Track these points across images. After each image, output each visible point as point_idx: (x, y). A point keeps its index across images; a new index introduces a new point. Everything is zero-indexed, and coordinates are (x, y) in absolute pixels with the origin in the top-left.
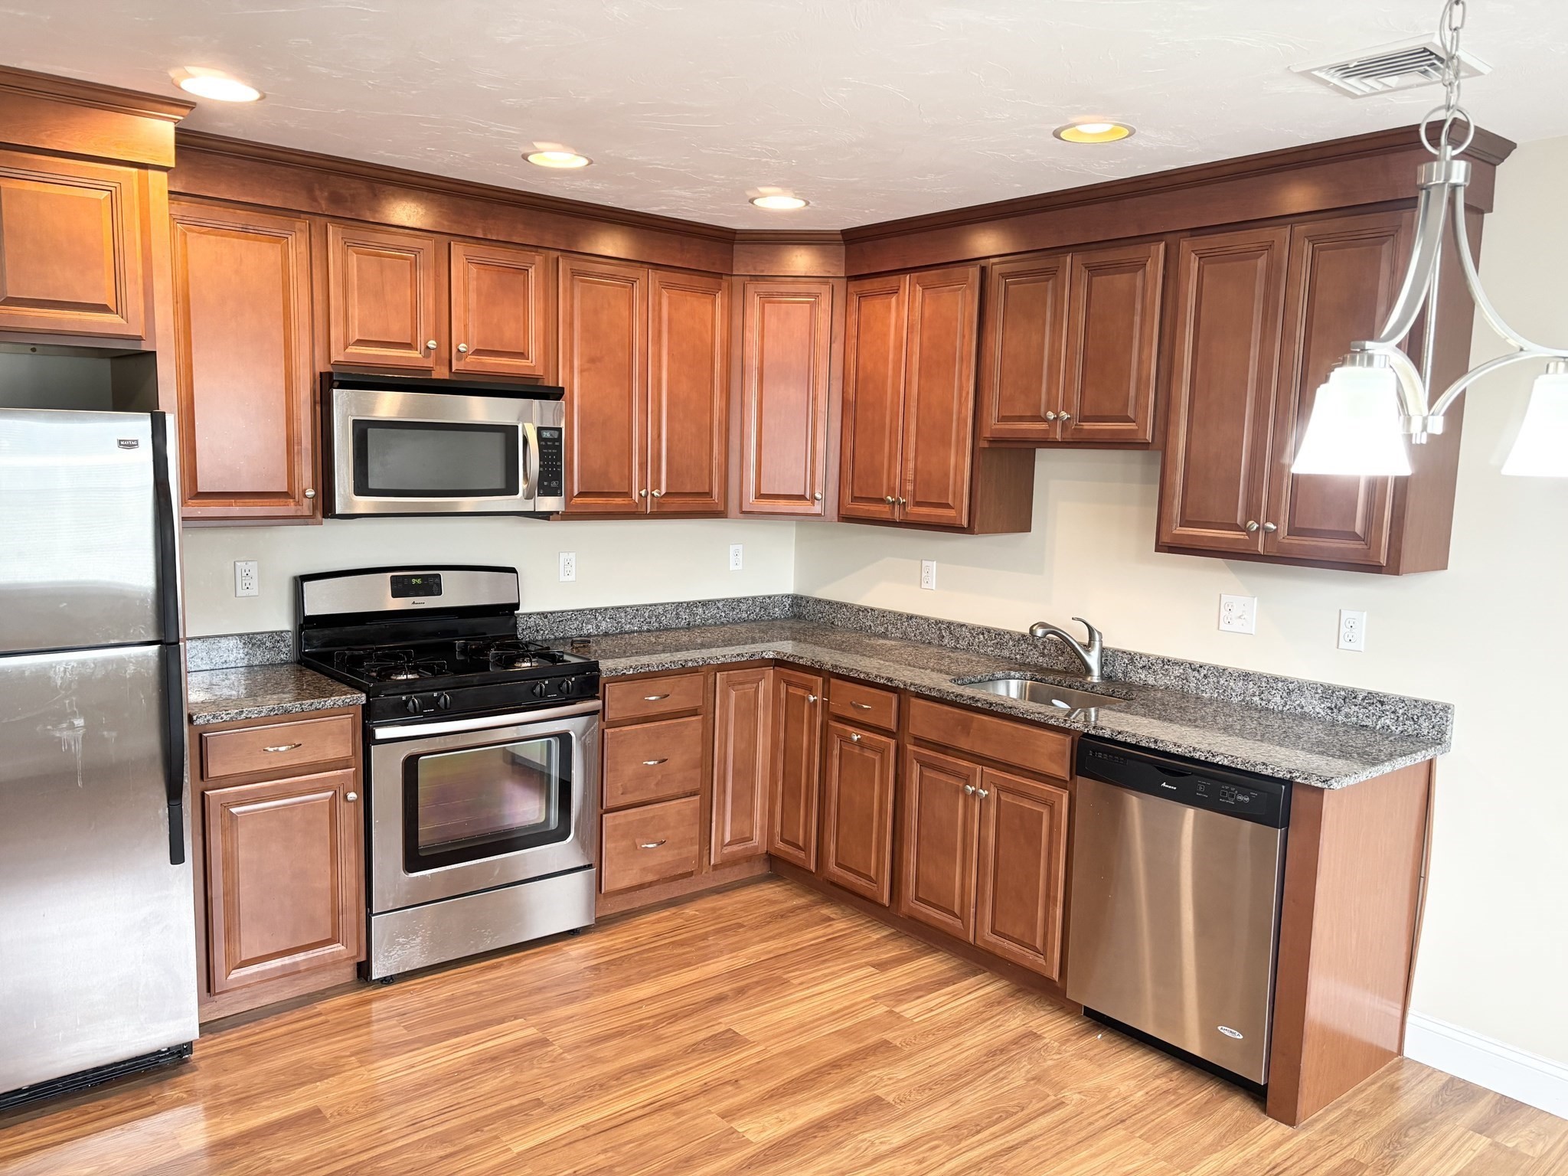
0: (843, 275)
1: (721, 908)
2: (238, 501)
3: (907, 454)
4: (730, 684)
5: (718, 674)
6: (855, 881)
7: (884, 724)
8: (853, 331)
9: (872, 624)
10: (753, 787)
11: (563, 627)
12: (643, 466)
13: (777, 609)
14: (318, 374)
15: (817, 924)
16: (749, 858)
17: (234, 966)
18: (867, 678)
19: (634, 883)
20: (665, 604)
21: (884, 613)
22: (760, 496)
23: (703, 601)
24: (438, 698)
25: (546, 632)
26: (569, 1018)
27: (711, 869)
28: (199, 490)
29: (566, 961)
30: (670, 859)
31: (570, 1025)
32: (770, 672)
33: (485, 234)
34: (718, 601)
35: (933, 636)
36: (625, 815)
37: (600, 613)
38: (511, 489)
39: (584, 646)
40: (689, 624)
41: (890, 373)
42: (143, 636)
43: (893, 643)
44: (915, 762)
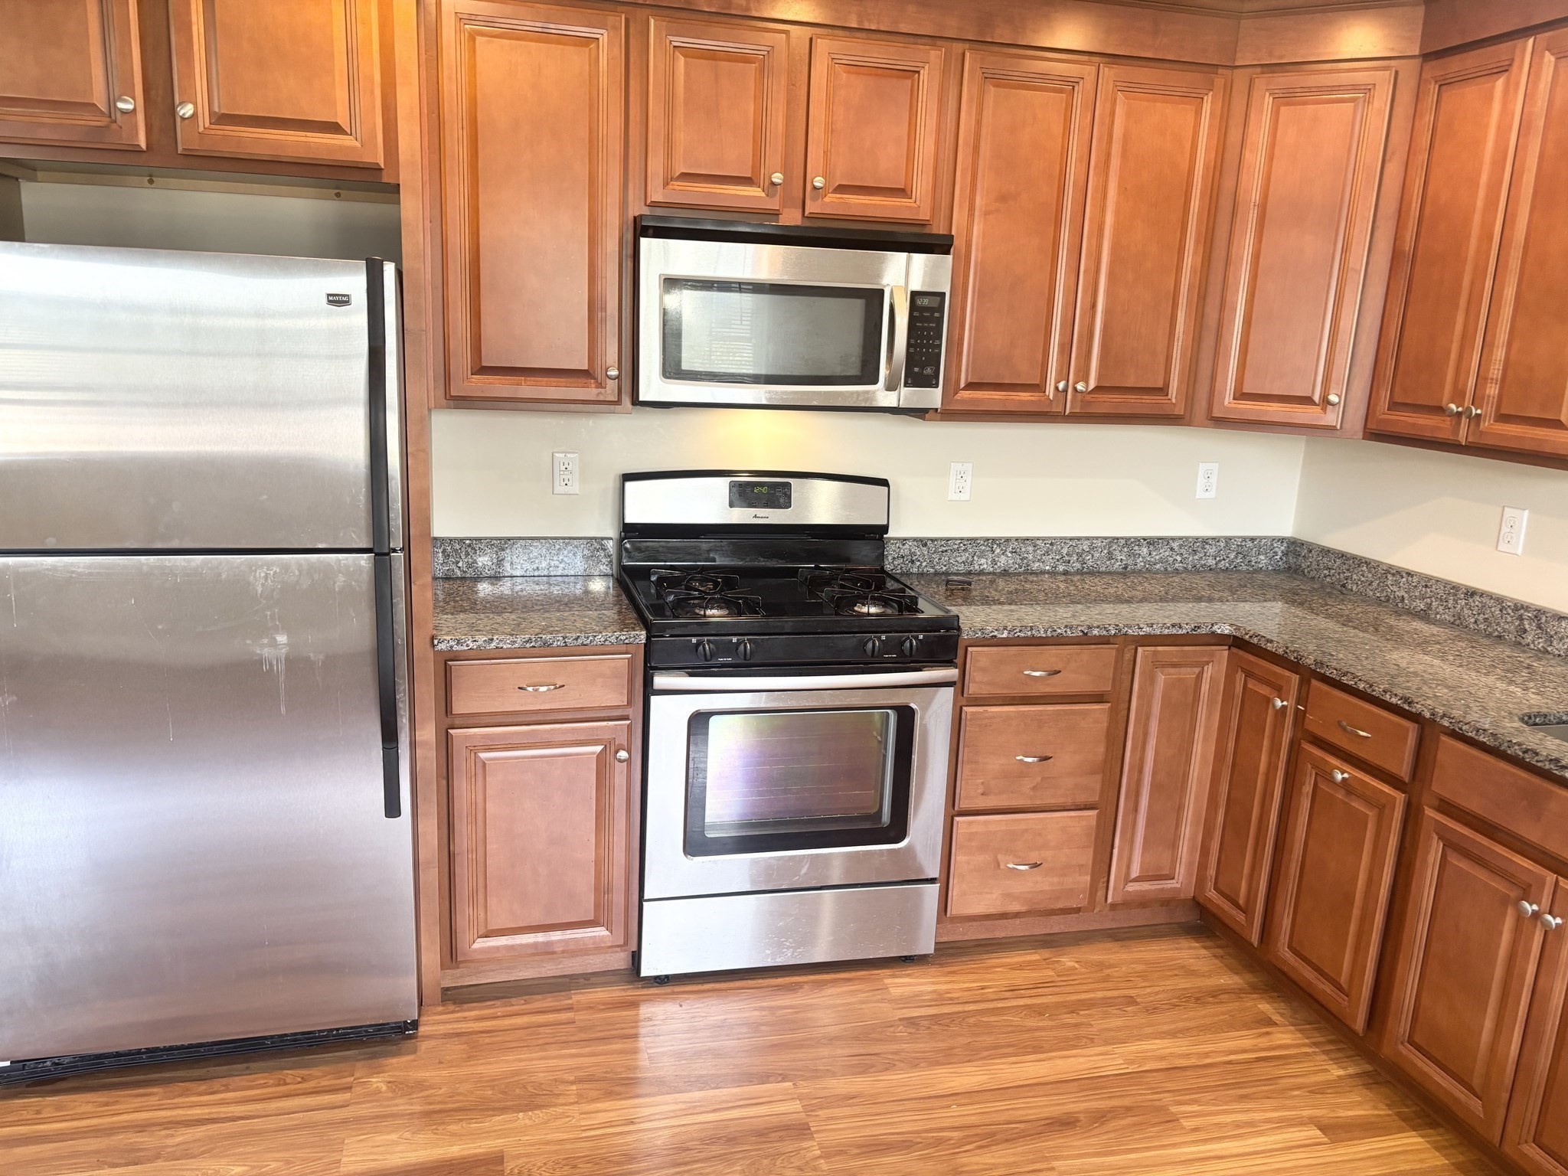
0: (1417, 53)
1: (1111, 966)
2: (529, 378)
3: (1494, 336)
4: (1159, 664)
5: (1140, 649)
6: (1314, 981)
7: (1391, 766)
8: (1424, 140)
9: (1406, 595)
10: (1180, 809)
11: (947, 558)
12: (1066, 348)
13: (1262, 557)
14: (631, 219)
15: (1246, 1026)
16: (1167, 902)
17: (480, 934)
18: (1369, 691)
19: (992, 911)
20: (1093, 538)
21: (1427, 581)
22: (1241, 395)
23: (1150, 538)
24: (738, 643)
25: (924, 564)
26: (849, 1098)
27: (1107, 908)
28: (484, 364)
29: (882, 1001)
30: (1047, 888)
31: (847, 1111)
32: (1223, 653)
33: (860, 22)
34: (1173, 539)
35: (1509, 626)
36: (985, 822)
37: (999, 545)
38: (869, 376)
39: (963, 589)
40: (1126, 568)
41: (1480, 204)
42: (355, 542)
43: (1435, 630)
44: (1435, 837)
